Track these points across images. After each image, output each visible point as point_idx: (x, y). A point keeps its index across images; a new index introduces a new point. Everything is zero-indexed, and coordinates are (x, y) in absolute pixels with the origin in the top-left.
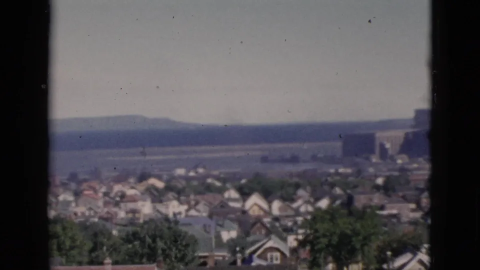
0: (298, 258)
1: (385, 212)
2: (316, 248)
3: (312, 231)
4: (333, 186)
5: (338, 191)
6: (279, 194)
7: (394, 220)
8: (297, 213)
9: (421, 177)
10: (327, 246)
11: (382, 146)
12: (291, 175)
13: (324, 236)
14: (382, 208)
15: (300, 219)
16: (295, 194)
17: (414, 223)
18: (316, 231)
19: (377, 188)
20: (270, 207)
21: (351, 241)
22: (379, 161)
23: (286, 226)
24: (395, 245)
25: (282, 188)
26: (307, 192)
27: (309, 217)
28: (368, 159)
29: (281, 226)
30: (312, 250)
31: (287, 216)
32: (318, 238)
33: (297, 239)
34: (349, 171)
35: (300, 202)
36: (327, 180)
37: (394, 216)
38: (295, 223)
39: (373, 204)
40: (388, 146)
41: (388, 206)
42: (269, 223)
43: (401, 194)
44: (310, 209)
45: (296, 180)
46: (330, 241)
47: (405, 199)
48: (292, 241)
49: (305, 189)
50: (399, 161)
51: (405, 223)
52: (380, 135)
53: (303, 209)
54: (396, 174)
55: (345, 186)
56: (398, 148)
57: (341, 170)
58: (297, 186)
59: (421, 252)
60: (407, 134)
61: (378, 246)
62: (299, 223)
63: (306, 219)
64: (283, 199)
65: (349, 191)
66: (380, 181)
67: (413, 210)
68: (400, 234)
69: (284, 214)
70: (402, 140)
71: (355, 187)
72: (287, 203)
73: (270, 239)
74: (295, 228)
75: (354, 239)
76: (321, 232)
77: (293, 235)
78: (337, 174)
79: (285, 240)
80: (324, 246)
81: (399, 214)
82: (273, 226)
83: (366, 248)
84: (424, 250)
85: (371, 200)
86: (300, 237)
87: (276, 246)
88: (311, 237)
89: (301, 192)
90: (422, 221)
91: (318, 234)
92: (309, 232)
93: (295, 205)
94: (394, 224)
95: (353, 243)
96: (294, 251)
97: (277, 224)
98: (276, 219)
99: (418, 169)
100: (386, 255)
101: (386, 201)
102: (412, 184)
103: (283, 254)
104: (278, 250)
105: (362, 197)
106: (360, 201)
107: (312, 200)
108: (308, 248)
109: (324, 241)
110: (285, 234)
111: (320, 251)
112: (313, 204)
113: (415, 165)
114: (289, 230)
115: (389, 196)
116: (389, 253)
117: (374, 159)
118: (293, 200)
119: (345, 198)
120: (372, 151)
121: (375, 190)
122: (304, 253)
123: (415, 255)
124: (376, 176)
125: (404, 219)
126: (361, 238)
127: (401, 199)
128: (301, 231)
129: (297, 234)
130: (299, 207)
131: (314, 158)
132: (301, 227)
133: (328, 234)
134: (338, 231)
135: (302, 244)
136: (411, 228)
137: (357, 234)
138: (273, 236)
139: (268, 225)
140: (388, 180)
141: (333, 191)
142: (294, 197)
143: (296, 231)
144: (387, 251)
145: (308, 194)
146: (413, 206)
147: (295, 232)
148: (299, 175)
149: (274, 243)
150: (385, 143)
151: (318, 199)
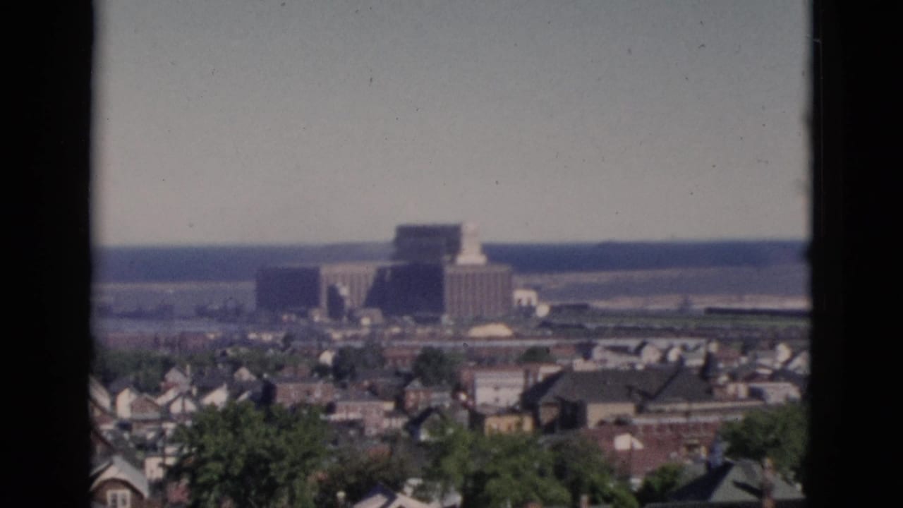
0: (165, 501)
1: (336, 417)
2: (201, 480)
3: (194, 450)
4: (236, 364)
5: (245, 374)
6: (132, 378)
7: (352, 432)
8: (166, 414)
9: (406, 353)
10: (224, 477)
11: (333, 292)
12: (156, 342)
13: (217, 458)
14: (330, 408)
15: (170, 427)
16: (163, 379)
17: (390, 438)
18: (202, 448)
19: (322, 370)
20: (114, 404)
21: (268, 470)
22: (327, 320)
23: (144, 438)
24: (352, 480)
25: (138, 367)
26: (186, 375)
27: (189, 423)
28: (303, 315)
29: (133, 438)
30: (192, 485)
31: (146, 421)
32: (203, 462)
33: (162, 465)
34: (267, 337)
35: (171, 394)
36: (224, 354)
37: (351, 424)
38: (162, 433)
39: (312, 400)
40: (344, 291)
41: (340, 405)
42: (110, 432)
43: (366, 383)
44: (190, 406)
45: (164, 352)
46: (227, 467)
47: (374, 393)
48: (154, 468)
49: (182, 370)
50: (366, 321)
51: (373, 438)
52: (328, 271)
53: (176, 408)
54: (358, 345)
55: (259, 365)
56: (363, 296)
57: (252, 336)
58: (167, 365)
59: (404, 494)
60: (381, 272)
61: (320, 481)
62: (169, 433)
63: (182, 426)
64: (139, 388)
65: (265, 376)
66: (327, 358)
67: (389, 415)
68: (364, 458)
69: (140, 416)
70: (371, 282)
71: (280, 367)
72: (146, 395)
73: (111, 464)
74: (160, 444)
75: (273, 466)
76: (211, 451)
77: (157, 456)
78: (246, 342)
79: (140, 466)
80: (216, 477)
81: (362, 420)
82: (119, 439)
83: (297, 483)
84: (408, 490)
85: (309, 393)
86: (171, 461)
87: (122, 476)
88: (192, 459)
89: (174, 376)
90: (405, 434)
91: (204, 455)
92: (186, 451)
93: (162, 400)
94: (351, 440)
95: (272, 474)
96: (157, 486)
97: (126, 435)
98: (125, 426)
99: (401, 336)
100: (334, 497)
101: (337, 396)
102: (389, 366)
103: (135, 491)
104: (126, 484)
105: (291, 386)
106: (288, 394)
107: (194, 391)
108: (185, 481)
109: (216, 467)
110: (139, 455)
111: (208, 486)
112: (196, 400)
113: (396, 330)
114: (148, 448)
115: (344, 386)
116: (341, 495)
117: (318, 316)
118: (158, 391)
119: (259, 389)
120: (314, 302)
121: (316, 375)
122: (178, 491)
123: (392, 498)
124: (321, 350)
125: (372, 431)
126: (285, 463)
127: (367, 393)
128: (170, 450)
129: (164, 456)
130: (169, 404)
131: (202, 313)
132: (172, 441)
133: (224, 454)
134: (243, 451)
135: (173, 473)
136: (385, 448)
137: (279, 456)
138: (118, 459)
139: (109, 438)
140: (342, 355)
141: (236, 375)
142: (163, 384)
143: (163, 449)
144: (338, 489)
145: (189, 380)
146: (389, 406)
147: (159, 451)
148: (170, 344)
149: (120, 471)
150: (339, 285)
151: (205, 390)
